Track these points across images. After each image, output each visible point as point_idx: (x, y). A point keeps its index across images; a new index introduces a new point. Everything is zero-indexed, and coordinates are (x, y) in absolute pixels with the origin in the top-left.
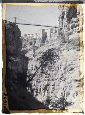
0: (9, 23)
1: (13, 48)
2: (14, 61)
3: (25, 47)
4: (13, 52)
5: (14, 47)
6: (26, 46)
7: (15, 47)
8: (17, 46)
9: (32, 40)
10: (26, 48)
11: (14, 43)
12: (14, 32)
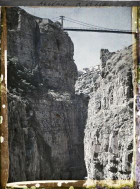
0: (47, 22)
1: (57, 75)
2: (57, 100)
3: (84, 88)
4: (56, 84)
5: (58, 73)
6: (87, 85)
7: (60, 74)
8: (66, 74)
9: (98, 73)
10: (86, 89)
11: (57, 65)
12: (57, 40)
